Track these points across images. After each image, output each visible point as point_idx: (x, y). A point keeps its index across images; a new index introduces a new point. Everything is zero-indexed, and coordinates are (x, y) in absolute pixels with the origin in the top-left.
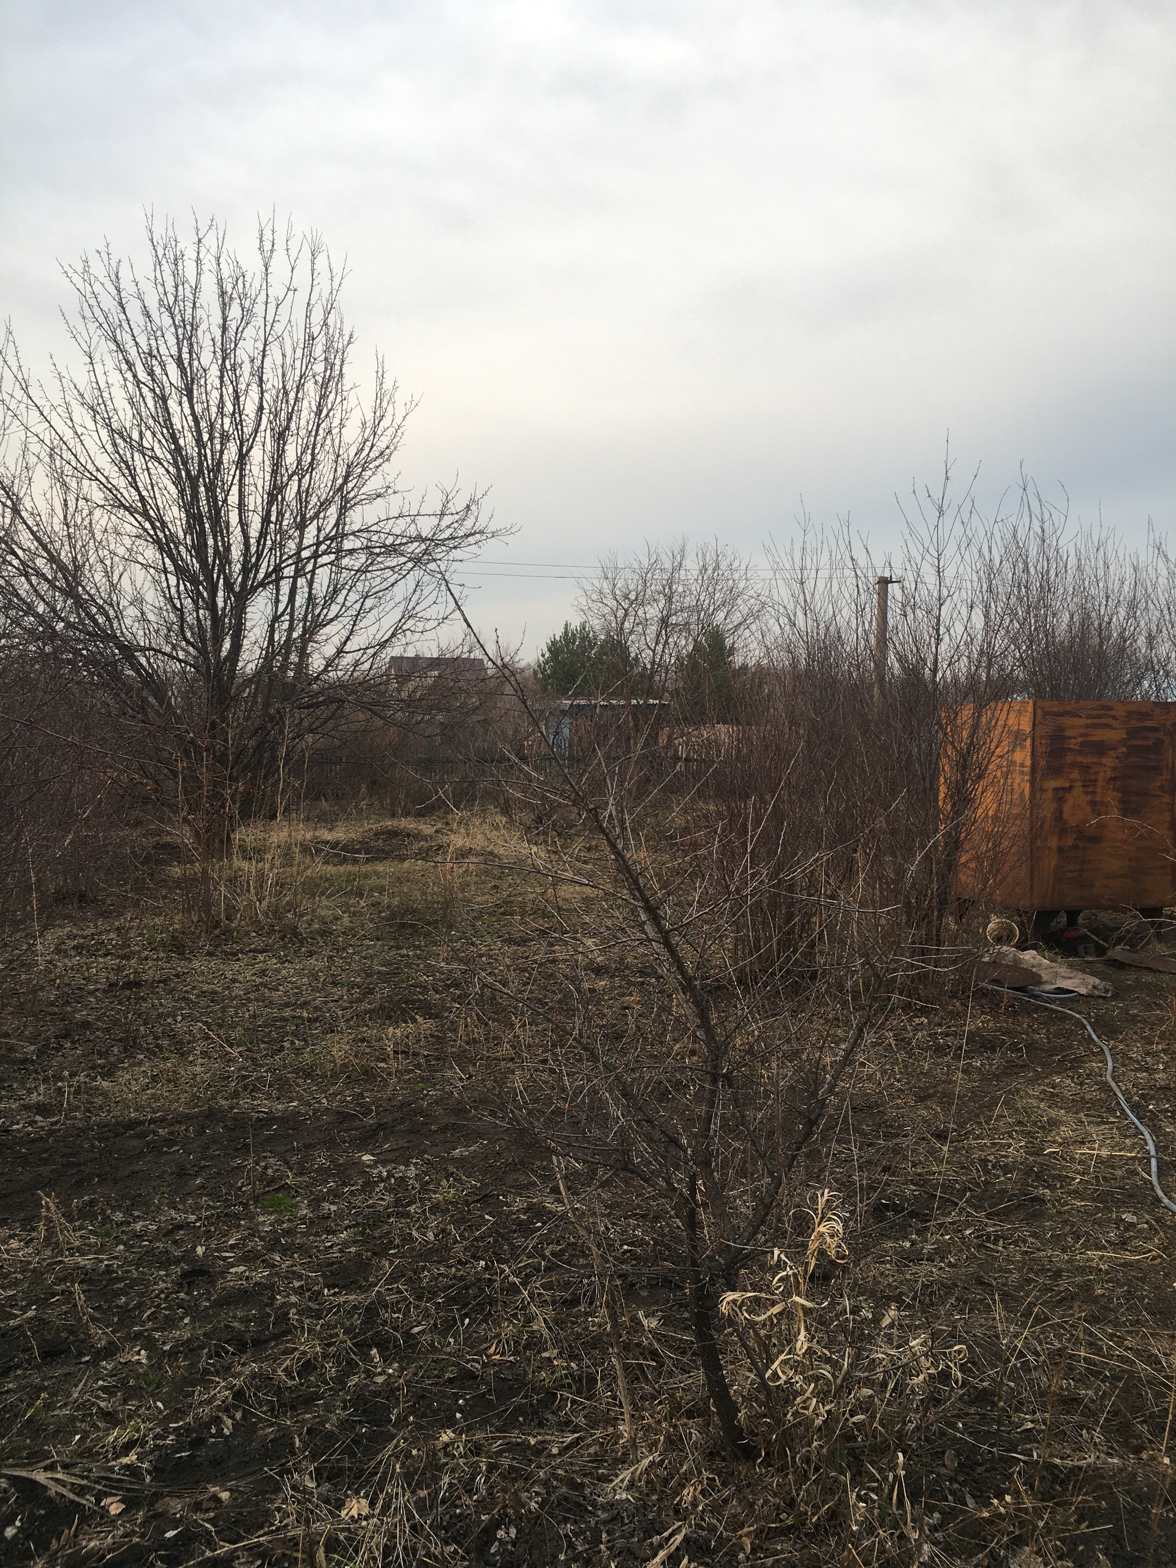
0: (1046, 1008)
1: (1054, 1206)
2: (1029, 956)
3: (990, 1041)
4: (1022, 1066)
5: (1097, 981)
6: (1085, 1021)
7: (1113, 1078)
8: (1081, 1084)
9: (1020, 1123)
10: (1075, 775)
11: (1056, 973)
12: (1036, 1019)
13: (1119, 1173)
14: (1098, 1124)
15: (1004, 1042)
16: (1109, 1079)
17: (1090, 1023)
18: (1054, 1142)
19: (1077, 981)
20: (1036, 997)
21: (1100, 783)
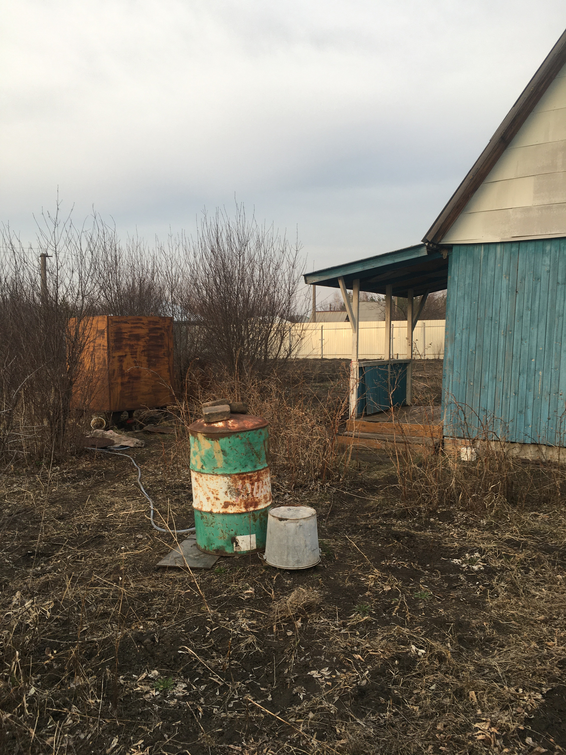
0: (115, 455)
1: (109, 538)
2: (110, 433)
3: (88, 473)
4: (102, 482)
5: (138, 440)
6: (131, 458)
7: (140, 481)
8: (126, 485)
9: (98, 506)
10: (127, 350)
11: (121, 439)
12: (110, 460)
13: (138, 519)
14: (132, 500)
15: (95, 472)
16: (138, 481)
17: (134, 459)
18: (112, 511)
19: (130, 441)
20: (111, 451)
21: (138, 353)
